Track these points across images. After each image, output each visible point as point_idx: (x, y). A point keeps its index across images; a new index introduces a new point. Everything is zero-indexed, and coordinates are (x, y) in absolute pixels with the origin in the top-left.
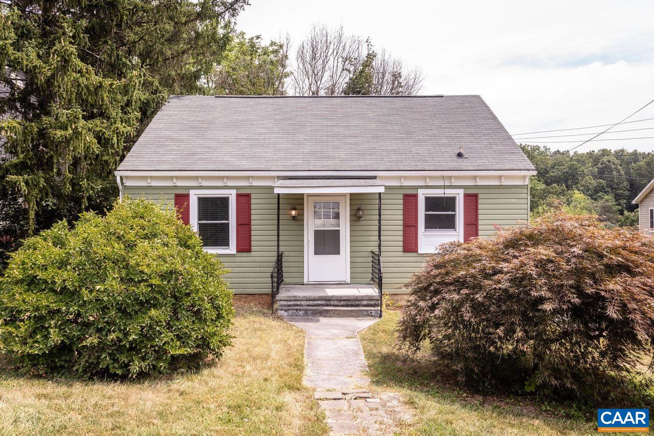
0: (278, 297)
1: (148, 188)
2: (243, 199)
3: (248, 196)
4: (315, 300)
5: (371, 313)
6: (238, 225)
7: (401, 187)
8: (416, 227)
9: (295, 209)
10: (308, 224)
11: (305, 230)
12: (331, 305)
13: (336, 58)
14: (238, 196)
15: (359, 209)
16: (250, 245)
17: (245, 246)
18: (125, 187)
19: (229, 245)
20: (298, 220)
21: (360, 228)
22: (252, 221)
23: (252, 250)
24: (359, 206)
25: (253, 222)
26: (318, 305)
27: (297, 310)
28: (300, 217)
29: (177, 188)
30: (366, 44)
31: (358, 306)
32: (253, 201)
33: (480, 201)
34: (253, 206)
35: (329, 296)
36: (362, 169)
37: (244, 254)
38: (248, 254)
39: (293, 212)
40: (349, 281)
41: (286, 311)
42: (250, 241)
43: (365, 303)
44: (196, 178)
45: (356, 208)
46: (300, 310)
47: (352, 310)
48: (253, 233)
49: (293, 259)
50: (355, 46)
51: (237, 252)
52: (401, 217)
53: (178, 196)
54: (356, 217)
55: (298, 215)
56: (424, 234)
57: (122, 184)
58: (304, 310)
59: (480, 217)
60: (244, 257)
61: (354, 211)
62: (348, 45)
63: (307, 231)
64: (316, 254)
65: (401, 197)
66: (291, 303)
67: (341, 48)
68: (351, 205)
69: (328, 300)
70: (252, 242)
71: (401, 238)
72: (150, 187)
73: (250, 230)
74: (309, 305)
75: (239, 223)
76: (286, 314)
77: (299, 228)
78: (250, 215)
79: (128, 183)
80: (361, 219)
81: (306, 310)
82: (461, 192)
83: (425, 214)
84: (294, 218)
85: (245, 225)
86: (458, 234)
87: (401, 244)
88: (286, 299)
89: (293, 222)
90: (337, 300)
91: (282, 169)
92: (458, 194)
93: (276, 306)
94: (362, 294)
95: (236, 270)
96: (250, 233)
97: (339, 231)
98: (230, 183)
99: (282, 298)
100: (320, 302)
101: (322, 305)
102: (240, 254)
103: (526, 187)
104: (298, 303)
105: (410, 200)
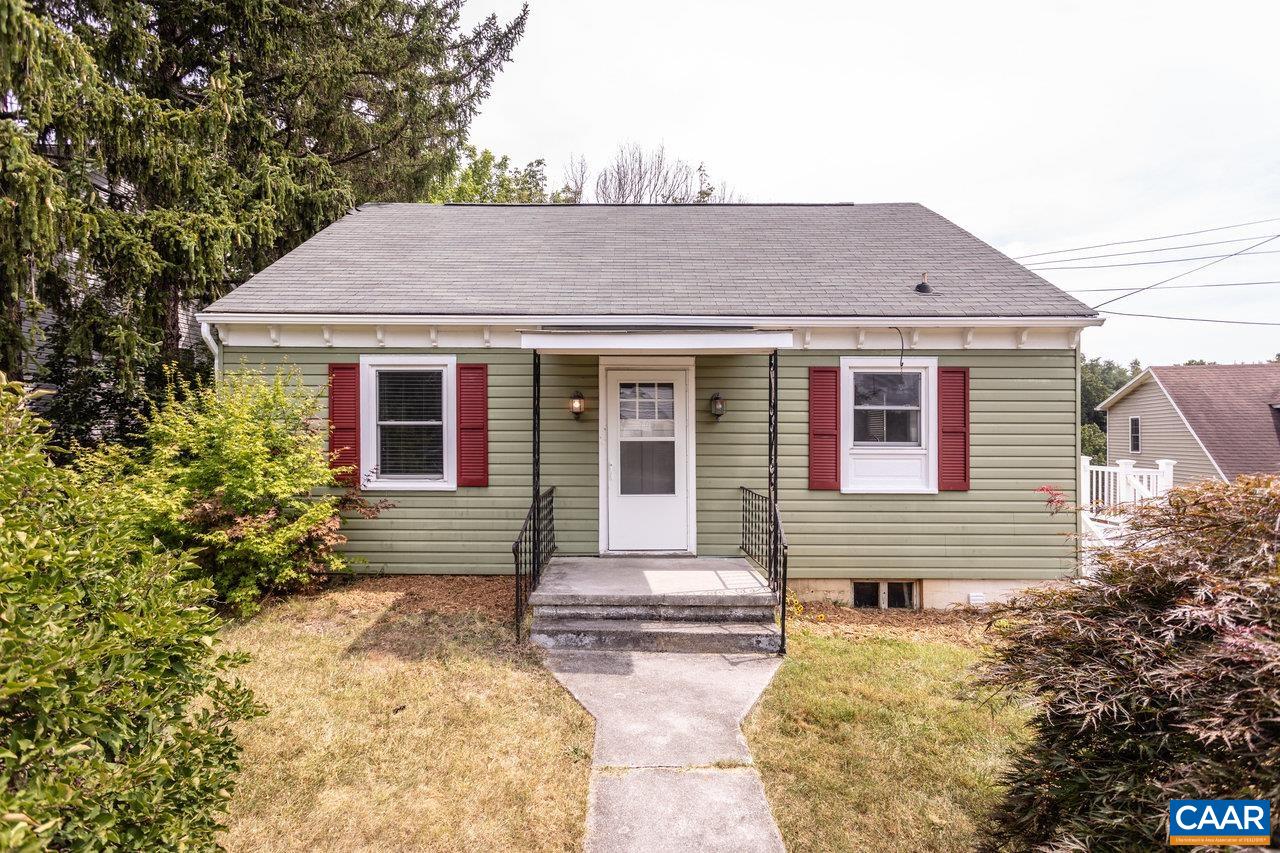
0: (535, 597)
1: (274, 350)
2: (470, 376)
3: (482, 368)
4: (621, 606)
5: (759, 642)
6: (461, 429)
7: (805, 353)
8: (836, 437)
9: (579, 397)
10: (606, 429)
11: (602, 441)
12: (659, 618)
13: (654, 195)
14: (461, 368)
15: (715, 399)
16: (486, 473)
17: (475, 475)
18: (226, 349)
19: (442, 473)
20: (587, 419)
21: (718, 438)
22: (489, 422)
23: (491, 482)
24: (717, 391)
25: (491, 424)
26: (629, 618)
27: (578, 633)
28: (590, 415)
29: (333, 351)
30: (699, 173)
31: (723, 620)
32: (491, 380)
33: (972, 383)
34: (491, 391)
35: (655, 597)
36: (722, 312)
37: (474, 491)
38: (482, 491)
39: (576, 404)
40: (693, 550)
41: (552, 634)
42: (486, 463)
43: (740, 613)
44: (370, 330)
45: (708, 395)
46: (586, 633)
47: (712, 635)
48: (492, 446)
49: (576, 502)
50: (681, 177)
51: (458, 486)
52: (804, 416)
53: (334, 369)
54: (710, 414)
55: (586, 409)
56: (851, 452)
57: (218, 341)
58: (594, 633)
59: (973, 417)
60: (473, 498)
61: (706, 403)
62: (671, 176)
63: (604, 442)
64: (624, 491)
65: (804, 373)
66: (566, 612)
67: (661, 179)
68: (698, 389)
69: (653, 608)
70: (490, 466)
71: (804, 461)
72: (278, 350)
73: (486, 441)
74: (607, 618)
75: (463, 425)
76: (550, 642)
77: (591, 437)
78: (485, 408)
79: (232, 341)
80: (721, 419)
81: (599, 634)
82: (932, 363)
83: (855, 410)
84: (578, 415)
85: (474, 429)
86: (924, 452)
87: (804, 472)
88: (554, 602)
89: (575, 425)
90: (674, 607)
91: (553, 311)
92: (926, 368)
93: (528, 621)
94: (733, 593)
95: (457, 523)
96: (486, 447)
97: (672, 444)
98: (445, 342)
99: (544, 601)
100: (633, 611)
101: (640, 618)
102: (464, 491)
103: (1072, 353)
104: (583, 612)
105: (823, 380)
